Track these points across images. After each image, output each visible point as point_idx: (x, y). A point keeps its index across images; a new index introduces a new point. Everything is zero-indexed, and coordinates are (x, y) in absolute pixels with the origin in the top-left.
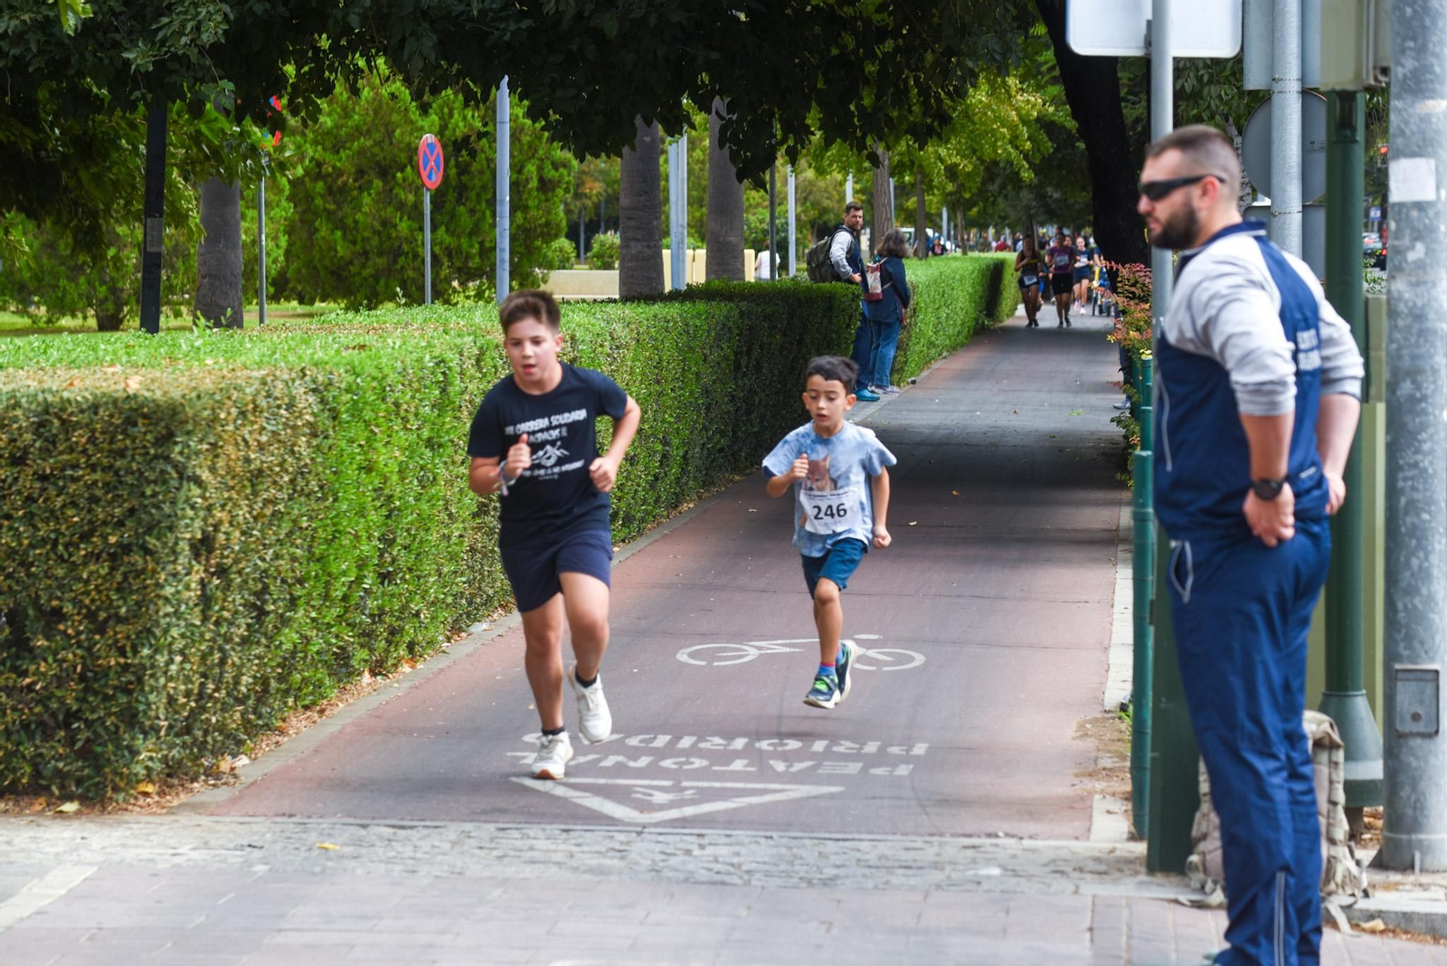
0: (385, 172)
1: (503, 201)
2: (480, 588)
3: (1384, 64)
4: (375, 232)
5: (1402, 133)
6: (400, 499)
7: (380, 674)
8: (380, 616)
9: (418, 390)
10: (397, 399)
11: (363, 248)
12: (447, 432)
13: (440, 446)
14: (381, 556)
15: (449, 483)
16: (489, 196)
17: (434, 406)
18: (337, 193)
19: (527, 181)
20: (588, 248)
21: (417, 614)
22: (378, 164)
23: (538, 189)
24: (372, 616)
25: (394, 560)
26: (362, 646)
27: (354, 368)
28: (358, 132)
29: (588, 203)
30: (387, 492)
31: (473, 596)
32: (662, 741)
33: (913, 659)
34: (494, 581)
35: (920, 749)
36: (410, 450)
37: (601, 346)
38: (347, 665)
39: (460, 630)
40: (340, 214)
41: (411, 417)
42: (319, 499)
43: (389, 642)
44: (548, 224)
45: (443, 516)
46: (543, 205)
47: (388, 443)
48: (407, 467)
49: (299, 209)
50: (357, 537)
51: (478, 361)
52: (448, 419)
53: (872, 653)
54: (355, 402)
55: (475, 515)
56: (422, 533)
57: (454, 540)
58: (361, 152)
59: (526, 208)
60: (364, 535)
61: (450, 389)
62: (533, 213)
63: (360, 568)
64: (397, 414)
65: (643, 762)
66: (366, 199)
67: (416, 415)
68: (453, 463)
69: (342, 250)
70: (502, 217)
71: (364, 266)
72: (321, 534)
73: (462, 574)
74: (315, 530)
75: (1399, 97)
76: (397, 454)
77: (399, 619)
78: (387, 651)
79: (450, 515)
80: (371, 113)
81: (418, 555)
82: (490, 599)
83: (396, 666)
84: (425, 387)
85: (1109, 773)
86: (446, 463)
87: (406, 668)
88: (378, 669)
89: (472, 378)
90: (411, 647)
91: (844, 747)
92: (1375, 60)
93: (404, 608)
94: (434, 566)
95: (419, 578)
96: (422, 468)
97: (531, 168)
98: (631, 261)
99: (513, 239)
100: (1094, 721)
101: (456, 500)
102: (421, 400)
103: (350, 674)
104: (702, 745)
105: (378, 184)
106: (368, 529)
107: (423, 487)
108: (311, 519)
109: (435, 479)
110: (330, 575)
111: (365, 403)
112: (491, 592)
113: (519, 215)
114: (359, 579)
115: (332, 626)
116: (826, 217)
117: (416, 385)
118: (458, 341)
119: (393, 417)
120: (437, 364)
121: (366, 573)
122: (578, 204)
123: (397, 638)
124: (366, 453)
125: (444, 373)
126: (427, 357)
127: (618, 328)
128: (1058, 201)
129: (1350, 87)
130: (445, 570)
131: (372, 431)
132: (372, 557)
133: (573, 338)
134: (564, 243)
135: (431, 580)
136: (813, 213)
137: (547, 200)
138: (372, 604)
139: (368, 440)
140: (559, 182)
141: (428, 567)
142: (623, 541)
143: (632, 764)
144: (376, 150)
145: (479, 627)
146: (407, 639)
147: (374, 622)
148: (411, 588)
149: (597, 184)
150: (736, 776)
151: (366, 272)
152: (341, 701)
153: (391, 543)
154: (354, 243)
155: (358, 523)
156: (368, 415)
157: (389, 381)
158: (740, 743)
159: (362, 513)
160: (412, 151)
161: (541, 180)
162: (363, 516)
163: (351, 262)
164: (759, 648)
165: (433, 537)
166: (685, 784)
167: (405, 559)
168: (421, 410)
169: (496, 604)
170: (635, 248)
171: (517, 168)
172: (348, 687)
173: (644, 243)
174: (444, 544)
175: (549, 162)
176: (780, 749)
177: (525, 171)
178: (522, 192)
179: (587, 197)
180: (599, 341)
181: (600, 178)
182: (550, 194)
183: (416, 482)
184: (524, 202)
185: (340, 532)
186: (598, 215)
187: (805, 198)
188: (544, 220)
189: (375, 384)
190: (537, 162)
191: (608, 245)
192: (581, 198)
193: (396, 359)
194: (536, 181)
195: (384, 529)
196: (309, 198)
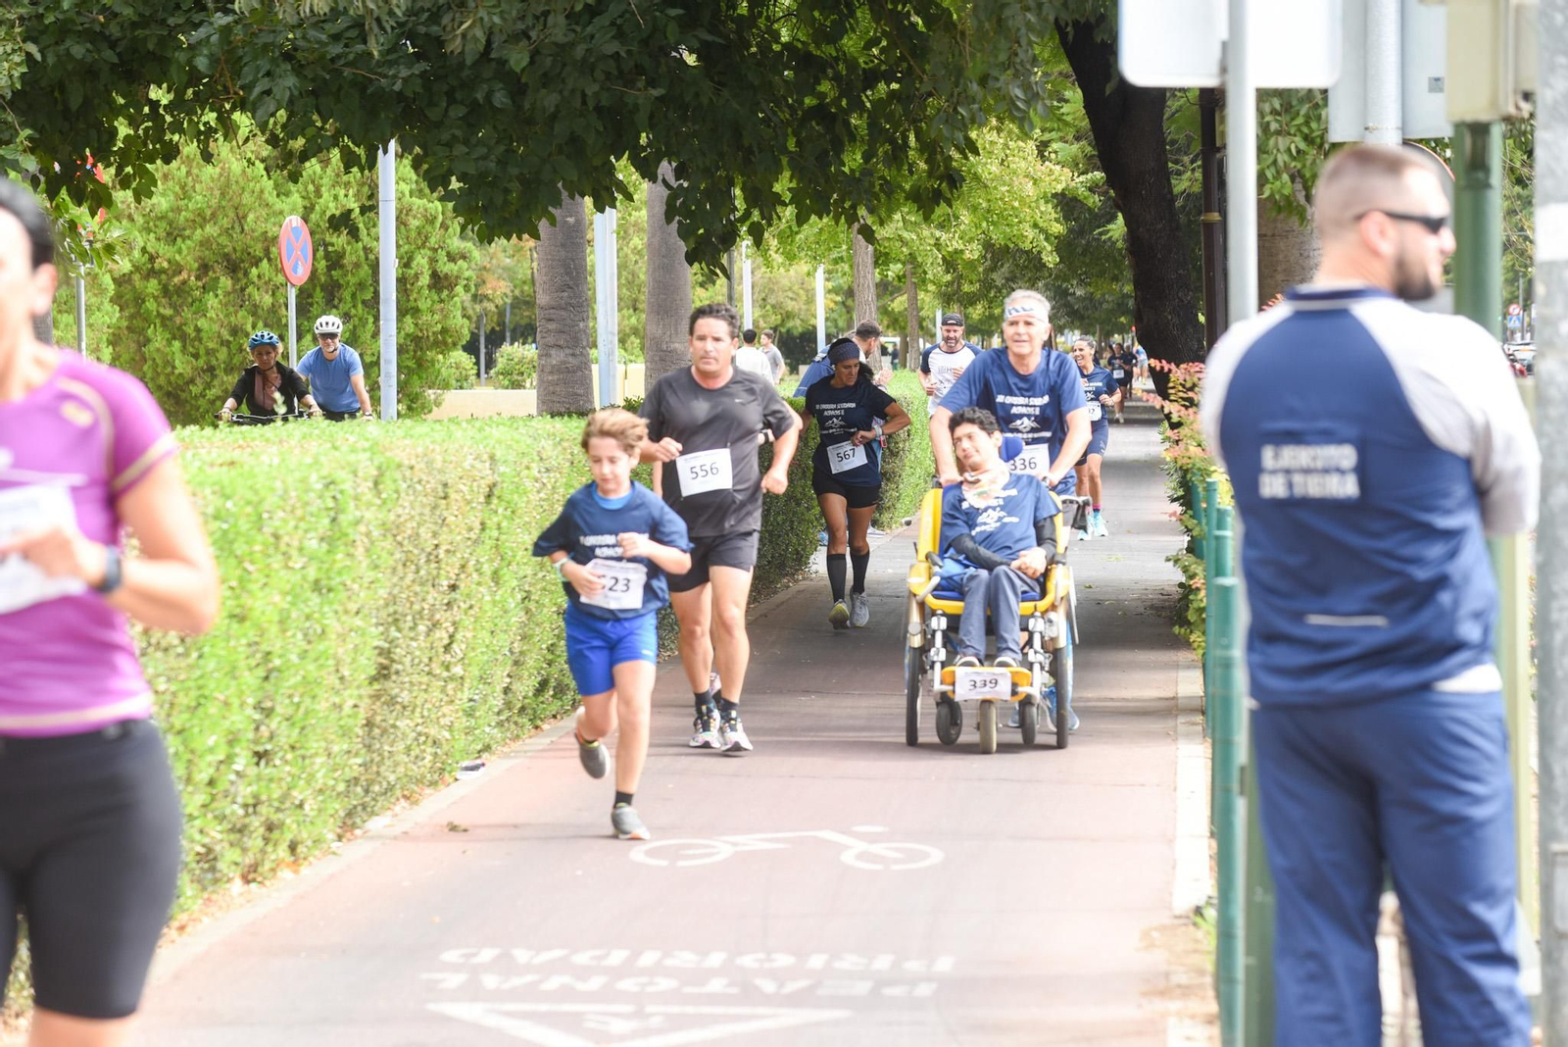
0: (235, 267)
1: (387, 300)
2: (378, 773)
3: (1527, 87)
4: (226, 344)
5: (1552, 173)
6: (280, 656)
7: (254, 880)
8: (255, 806)
9: (302, 519)
10: (277, 528)
11: (208, 363)
12: (340, 573)
13: (330, 590)
14: (257, 729)
15: (342, 637)
16: (368, 296)
17: (322, 539)
18: (175, 294)
19: (417, 276)
20: (490, 364)
21: (301, 806)
22: (226, 257)
23: (430, 287)
24: (246, 806)
25: (271, 738)
26: (232, 845)
27: (223, 488)
28: (201, 219)
29: (491, 307)
30: (265, 647)
31: (370, 783)
32: (617, 957)
33: (926, 856)
34: (396, 764)
35: (944, 965)
36: (293, 594)
37: (528, 468)
38: (213, 869)
39: (354, 826)
40: (178, 320)
41: (294, 553)
42: (179, 655)
43: (267, 840)
44: (444, 331)
45: (334, 680)
46: (438, 306)
47: (265, 585)
48: (289, 617)
49: (126, 313)
50: (226, 704)
51: (376, 484)
52: (339, 556)
53: (877, 849)
54: (225, 533)
55: (373, 679)
56: (308, 701)
57: (347, 709)
58: (205, 243)
59: (416, 311)
60: (235, 702)
61: (342, 518)
62: (426, 318)
63: (231, 743)
64: (277, 548)
65: (595, 983)
66: (211, 301)
67: (301, 549)
68: (346, 612)
69: (182, 365)
70: (386, 320)
71: (208, 386)
72: (183, 700)
73: (357, 755)
74: (174, 694)
75: (1547, 127)
76: (277, 598)
77: (278, 810)
78: (263, 852)
79: (342, 679)
80: (217, 193)
81: (303, 728)
82: (390, 788)
83: (273, 870)
84: (312, 515)
85: (1186, 991)
86: (336, 612)
87: (285, 874)
88: (250, 874)
89: (369, 505)
90: (293, 847)
91: (849, 962)
92: (1517, 81)
93: (283, 799)
94: (323, 744)
95: (304, 758)
96: (308, 618)
97: (421, 261)
98: (551, 373)
99: (401, 350)
100: (1162, 929)
101: (349, 660)
102: (306, 531)
103: (216, 881)
104: (669, 962)
105: (226, 282)
106: (241, 693)
107: (309, 642)
108: (169, 680)
109: (323, 631)
110: (192, 752)
111: (238, 533)
112: (392, 778)
113: (408, 320)
114: (229, 759)
115: (196, 818)
116: (790, 324)
117: (299, 513)
118: (352, 458)
119: (271, 551)
120: (327, 486)
121: (237, 750)
122: (478, 307)
123: (276, 835)
124: (238, 597)
125: (334, 497)
126: (314, 477)
127: (547, 445)
128: (1081, 299)
129: (1483, 117)
130: (336, 749)
131: (245, 570)
132: (246, 730)
133: (492, 458)
134: (460, 356)
135: (319, 760)
136: (775, 319)
137: (442, 301)
138: (245, 792)
139: (241, 580)
140: (457, 277)
141: (314, 745)
142: (554, 717)
143: (581, 986)
144: (223, 240)
145: (376, 824)
146: (289, 836)
147: (247, 815)
148: (295, 771)
149: (502, 283)
150: (713, 999)
151: (211, 394)
152: (206, 914)
153: (268, 712)
154: (196, 356)
155: (228, 687)
156: (240, 548)
157: (266, 506)
158: (716, 959)
159: (233, 673)
160: (270, 242)
161: (435, 275)
162: (235, 678)
163: (192, 381)
164: (735, 844)
165: (322, 706)
166: (650, 1009)
167: (287, 735)
168: (306, 543)
169: (398, 793)
170: (557, 357)
171: (406, 262)
172: (214, 897)
173: (568, 351)
174: (334, 716)
175: (444, 253)
176: (767, 965)
177: (414, 264)
178: (412, 291)
179: (489, 300)
180: (525, 461)
181: (505, 276)
182: (446, 292)
183: (300, 636)
184: (412, 304)
185: (206, 697)
186: (501, 324)
187: (764, 300)
188: (439, 326)
189: (249, 509)
190: (429, 253)
191: (516, 360)
192: (481, 301)
193: (275, 478)
194: (428, 277)
195: (260, 694)
196: (139, 300)
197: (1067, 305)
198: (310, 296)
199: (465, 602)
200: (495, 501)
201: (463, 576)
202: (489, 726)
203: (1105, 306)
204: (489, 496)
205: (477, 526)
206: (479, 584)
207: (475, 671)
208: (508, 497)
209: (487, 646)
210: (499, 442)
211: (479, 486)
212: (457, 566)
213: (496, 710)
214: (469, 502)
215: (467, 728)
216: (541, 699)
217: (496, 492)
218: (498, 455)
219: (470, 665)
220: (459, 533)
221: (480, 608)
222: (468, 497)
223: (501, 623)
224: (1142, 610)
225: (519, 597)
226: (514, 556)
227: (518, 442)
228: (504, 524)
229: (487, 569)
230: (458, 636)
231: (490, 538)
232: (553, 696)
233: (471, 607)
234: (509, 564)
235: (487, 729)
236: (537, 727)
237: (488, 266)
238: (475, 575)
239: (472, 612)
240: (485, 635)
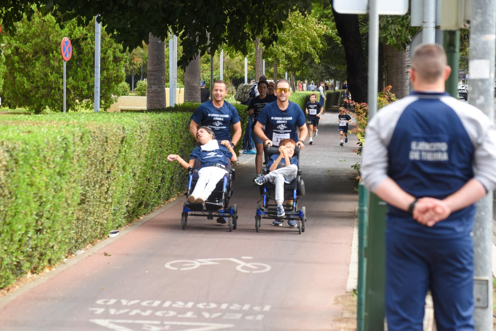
0: (46, 53)
1: (97, 67)
2: (81, 235)
3: (468, 19)
4: (42, 79)
5: (475, 49)
6: (45, 197)
7: (35, 273)
8: (36, 248)
9: (54, 151)
10: (45, 154)
11: (37, 85)
12: (67, 169)
13: (64, 175)
14: (37, 222)
15: (68, 191)
16: (92, 64)
17: (61, 158)
18: (25, 61)
19: (108, 57)
20: (135, 87)
21: (53, 247)
22: (44, 49)
23: (113, 61)
24: (32, 248)
25: (42, 224)
26: (28, 261)
27: (25, 141)
28: (34, 36)
29: (135, 67)
30: (40, 195)
31: (78, 239)
32: (157, 303)
33: (265, 268)
34: (87, 232)
35: (267, 308)
36: (50, 176)
37: (136, 131)
38: (20, 269)
39: (72, 253)
40: (27, 70)
41: (51, 162)
42: (8, 198)
43: (40, 259)
44: (117, 76)
45: (65, 205)
46: (115, 68)
47: (40, 174)
48: (49, 184)
49: (9, 68)
50: (26, 214)
51: (81, 138)
52: (67, 163)
53: (249, 265)
54: (26, 156)
55: (79, 204)
56: (55, 212)
57: (70, 215)
58: (36, 44)
59: (108, 69)
60: (29, 213)
61: (68, 150)
62: (111, 71)
63: (27, 227)
64: (45, 161)
65: (148, 313)
66: (38, 64)
67: (53, 161)
68: (70, 182)
69: (27, 85)
70: (97, 73)
71: (36, 93)
72: (9, 213)
73: (73, 229)
74: (7, 211)
75: (474, 33)
76: (44, 178)
77: (44, 249)
78: (39, 263)
79: (68, 204)
80: (40, 28)
81: (53, 221)
82: (85, 240)
83: (42, 269)
84: (58, 149)
85: (348, 320)
86: (66, 182)
87: (47, 270)
88: (34, 271)
89: (78, 145)
90: (49, 261)
91: (235, 307)
92: (465, 17)
93: (46, 245)
94: (61, 226)
95: (53, 231)
96: (56, 184)
97: (110, 52)
98: (152, 93)
99: (102, 82)
100: (342, 297)
101: (71, 198)
102: (56, 155)
103: (22, 273)
104: (174, 305)
105: (43, 58)
106: (31, 211)
107: (56, 192)
108: (5, 206)
109: (61, 189)
110: (13, 231)
111: (30, 157)
112: (86, 237)
113: (105, 72)
114: (26, 232)
115: (14, 253)
116: (236, 75)
117: (53, 149)
118: (73, 129)
119: (43, 162)
120: (63, 140)
121: (29, 229)
122: (131, 67)
123: (43, 257)
124: (30, 178)
125: (66, 144)
126: (58, 137)
127: (143, 124)
128: (334, 70)
129: (453, 29)
130: (65, 228)
131: (33, 169)
132: (33, 223)
133: (123, 128)
134: (124, 84)
135: (59, 232)
136: (231, 74)
137: (117, 66)
138: (32, 243)
139: (31, 172)
140: (122, 58)
141: (57, 226)
142: (145, 214)
143: (143, 314)
144: (42, 43)
145: (79, 252)
146: (48, 258)
147: (33, 251)
148: (50, 236)
149: (140, 59)
150: (188, 319)
151: (37, 96)
152: (18, 285)
153: (41, 216)
154: (32, 83)
155: (26, 208)
156: (31, 162)
157: (41, 147)
158: (190, 305)
159: (28, 204)
160: (58, 44)
161: (115, 57)
162: (29, 205)
163: (31, 91)
164: (200, 262)
165: (60, 214)
166: (166, 323)
167: (47, 224)
168: (56, 160)
169: (88, 242)
170: (154, 88)
171: (104, 52)
172: (21, 279)
173: (157, 86)
174: (65, 217)
175: (118, 50)
176: (207, 307)
177: (107, 53)
178: (107, 62)
179: (135, 65)
180: (135, 129)
181: (141, 57)
182: (118, 63)
183: (53, 190)
184: (107, 67)
185: (18, 212)
186: (140, 72)
187: (227, 67)
188: (116, 75)
189: (35, 148)
190: (113, 50)
191: (143, 86)
192: (132, 65)
193: (45, 137)
194: (112, 58)
195: (38, 211)
196: (13, 63)
197: (329, 72)
198: (72, 63)
199: (113, 177)
200: (124, 143)
201: (112, 168)
202: (121, 218)
203: (341, 72)
204: (122, 141)
205: (118, 151)
206: (118, 171)
207: (116, 200)
208: (128, 141)
209: (121, 192)
210: (126, 123)
211: (118, 138)
212: (110, 165)
213: (123, 213)
214: (115, 143)
215: (113, 219)
216: (140, 209)
217: (125, 140)
218: (125, 127)
219: (114, 198)
220: (111, 154)
221: (118, 179)
222: (115, 142)
223: (125, 184)
224: (346, 180)
225: (132, 175)
226: (130, 161)
227: (132, 123)
228: (127, 151)
229: (121, 166)
230: (110, 189)
231: (122, 155)
232: (144, 208)
233: (115, 179)
234: (129, 164)
235: (120, 219)
236: (138, 218)
237: (135, 53)
238: (117, 168)
239: (115, 180)
240: (120, 188)
